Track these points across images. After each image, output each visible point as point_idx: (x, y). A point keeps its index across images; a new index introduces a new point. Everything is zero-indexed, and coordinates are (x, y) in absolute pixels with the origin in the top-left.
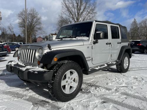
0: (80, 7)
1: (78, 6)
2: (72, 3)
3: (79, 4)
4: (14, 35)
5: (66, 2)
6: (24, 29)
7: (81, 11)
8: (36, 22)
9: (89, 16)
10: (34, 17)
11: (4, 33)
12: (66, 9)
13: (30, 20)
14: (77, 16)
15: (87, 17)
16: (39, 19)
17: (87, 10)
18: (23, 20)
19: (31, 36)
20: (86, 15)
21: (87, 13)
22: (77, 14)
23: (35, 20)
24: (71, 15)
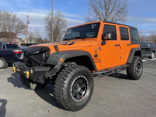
0: (108, 7)
1: (106, 6)
2: (100, 3)
3: (108, 3)
4: (41, 38)
5: (93, 3)
6: (50, 32)
7: (110, 11)
8: (61, 25)
9: (119, 16)
10: (60, 20)
11: (31, 36)
12: (93, 9)
13: (56, 23)
14: (105, 17)
15: (116, 17)
16: (64, 22)
17: (116, 9)
18: (50, 23)
19: (57, 40)
20: (115, 15)
21: (117, 13)
22: (104, 14)
23: (61, 22)
24: (99, 16)
